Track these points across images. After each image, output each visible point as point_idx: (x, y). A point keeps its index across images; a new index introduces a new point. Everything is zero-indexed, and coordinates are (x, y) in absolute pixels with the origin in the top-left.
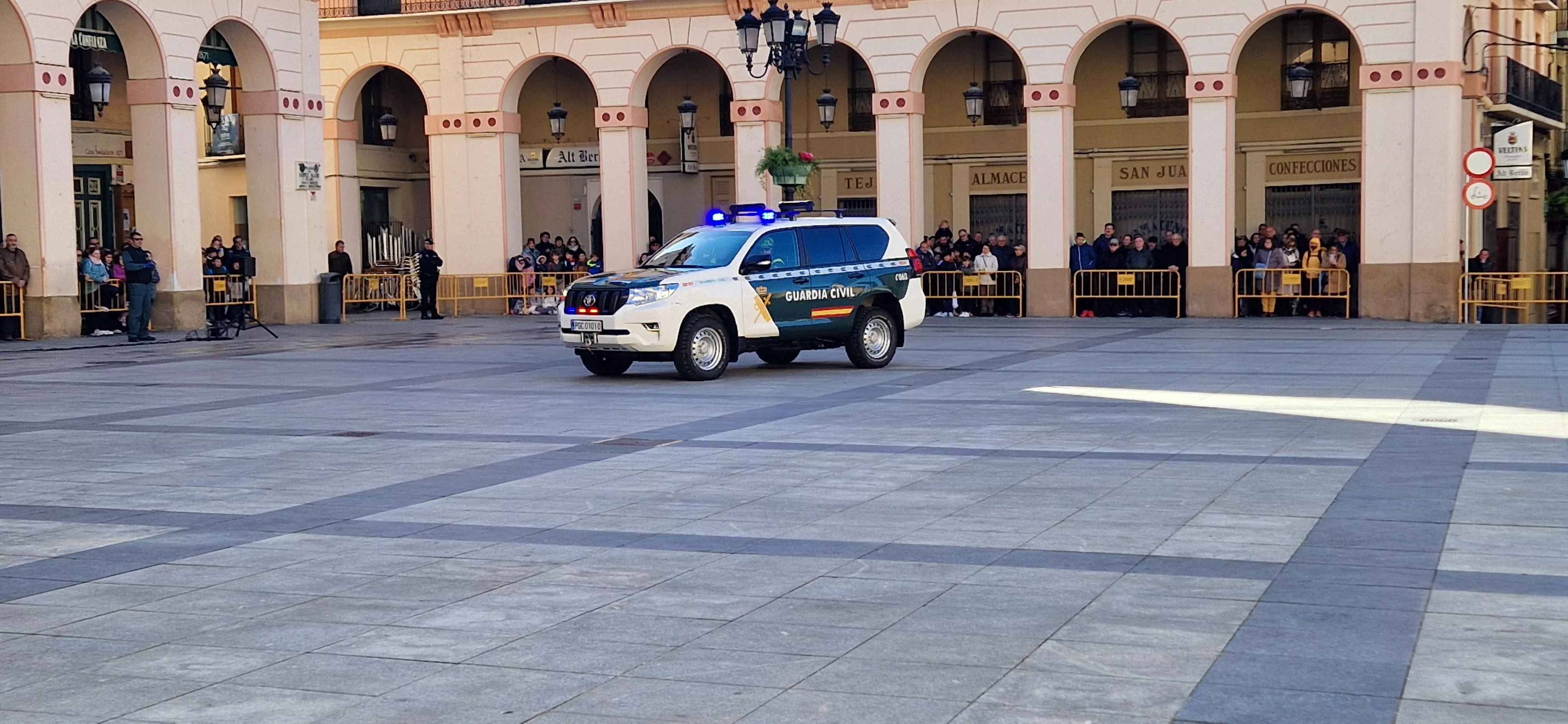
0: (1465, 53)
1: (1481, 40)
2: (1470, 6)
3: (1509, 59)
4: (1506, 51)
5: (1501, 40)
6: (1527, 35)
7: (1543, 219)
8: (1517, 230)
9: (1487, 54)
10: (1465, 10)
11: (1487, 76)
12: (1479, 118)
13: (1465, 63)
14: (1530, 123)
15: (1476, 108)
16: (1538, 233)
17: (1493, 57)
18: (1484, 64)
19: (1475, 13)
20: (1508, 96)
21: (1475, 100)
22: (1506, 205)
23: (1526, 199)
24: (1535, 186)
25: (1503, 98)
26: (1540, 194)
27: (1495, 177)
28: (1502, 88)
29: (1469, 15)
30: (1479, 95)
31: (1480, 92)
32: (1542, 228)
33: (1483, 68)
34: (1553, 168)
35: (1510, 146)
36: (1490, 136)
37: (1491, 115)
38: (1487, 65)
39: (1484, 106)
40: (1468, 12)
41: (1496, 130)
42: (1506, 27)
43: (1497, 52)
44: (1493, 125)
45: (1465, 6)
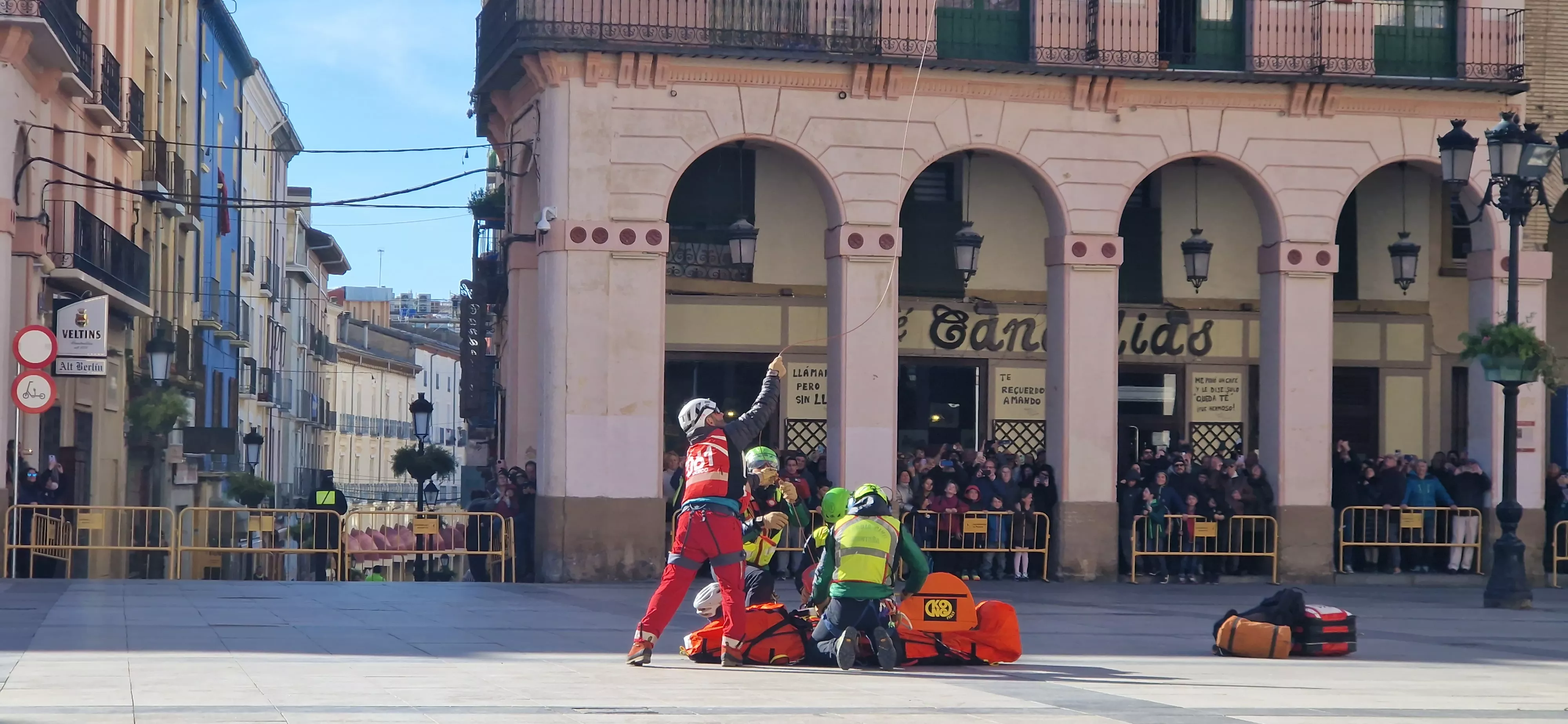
0: (17, 188)
1: (41, 172)
2: (24, 123)
3: (77, 205)
4: (75, 195)
5: (68, 177)
6: (105, 171)
7: (122, 441)
8: (88, 452)
9: (47, 196)
10: (18, 126)
11: (47, 227)
12: (36, 286)
13: (17, 204)
14: (106, 298)
15: (31, 270)
16: (116, 461)
17: (57, 202)
18: (43, 210)
19: (32, 135)
20: (75, 258)
21: (31, 259)
22: (72, 415)
23: (101, 409)
24: (112, 394)
25: (69, 261)
26: (119, 404)
27: (57, 373)
28: (69, 246)
29: (23, 137)
30: (36, 251)
31: (38, 247)
32: (122, 453)
33: (43, 214)
34: (137, 369)
35: (78, 328)
36: (51, 312)
37: (52, 283)
38: (48, 211)
39: (43, 269)
40: (22, 130)
41: (59, 304)
42: (74, 158)
43: (61, 194)
44: (55, 296)
45: (16, 122)
